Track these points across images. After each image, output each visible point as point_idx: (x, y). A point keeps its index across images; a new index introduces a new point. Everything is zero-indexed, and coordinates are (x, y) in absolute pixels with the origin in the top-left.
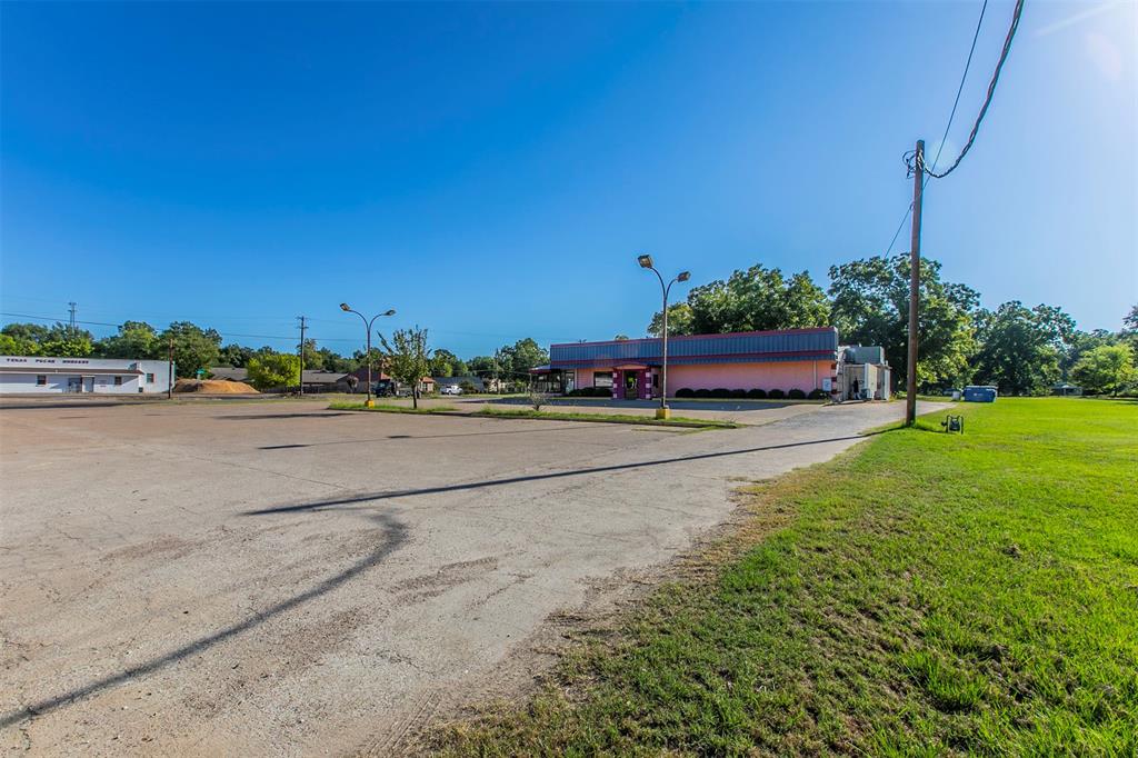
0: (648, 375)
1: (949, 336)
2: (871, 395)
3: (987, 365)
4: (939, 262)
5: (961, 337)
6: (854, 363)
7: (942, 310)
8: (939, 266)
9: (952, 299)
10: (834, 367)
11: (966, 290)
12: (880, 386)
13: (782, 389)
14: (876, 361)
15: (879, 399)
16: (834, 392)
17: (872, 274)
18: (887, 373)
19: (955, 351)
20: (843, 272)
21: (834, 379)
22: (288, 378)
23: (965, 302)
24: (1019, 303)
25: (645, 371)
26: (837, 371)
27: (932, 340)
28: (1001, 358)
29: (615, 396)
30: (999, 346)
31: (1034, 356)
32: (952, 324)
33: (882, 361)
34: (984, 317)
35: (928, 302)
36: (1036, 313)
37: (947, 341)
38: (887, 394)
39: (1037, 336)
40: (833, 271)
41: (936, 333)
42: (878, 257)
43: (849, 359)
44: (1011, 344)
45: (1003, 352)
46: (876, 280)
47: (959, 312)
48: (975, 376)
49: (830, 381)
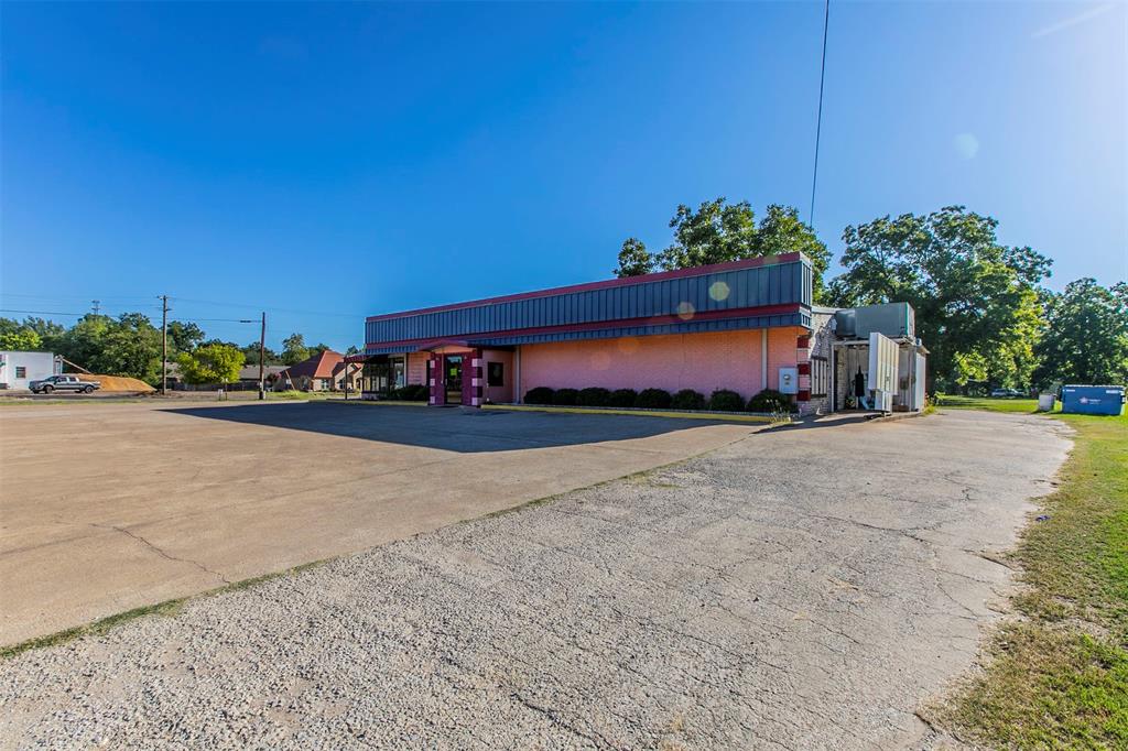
0: (475, 363)
1: (1010, 315)
2: (885, 401)
3: (1051, 358)
4: (994, 218)
5: (1027, 318)
6: (852, 337)
7: (1001, 281)
8: (994, 224)
9: (1012, 265)
10: (803, 343)
11: (1032, 256)
12: (904, 384)
13: (697, 389)
14: (896, 332)
15: (904, 409)
16: (804, 395)
17: (903, 236)
18: (921, 361)
19: (1019, 337)
20: (861, 233)
21: (804, 369)
22: (221, 374)
23: (1031, 270)
24: (1093, 280)
25: (470, 356)
26: (810, 352)
27: (985, 321)
28: (1068, 349)
29: (433, 400)
30: (1064, 335)
31: (1115, 347)
32: (1014, 299)
33: (911, 331)
34: (1046, 299)
35: (980, 269)
36: (1114, 294)
37: (1005, 324)
38: (920, 399)
39: (1118, 321)
40: (849, 232)
41: (989, 313)
42: (911, 215)
43: (842, 330)
44: (1082, 332)
45: (1071, 344)
46: (907, 244)
47: (1023, 285)
48: (1033, 373)
49: (793, 372)
